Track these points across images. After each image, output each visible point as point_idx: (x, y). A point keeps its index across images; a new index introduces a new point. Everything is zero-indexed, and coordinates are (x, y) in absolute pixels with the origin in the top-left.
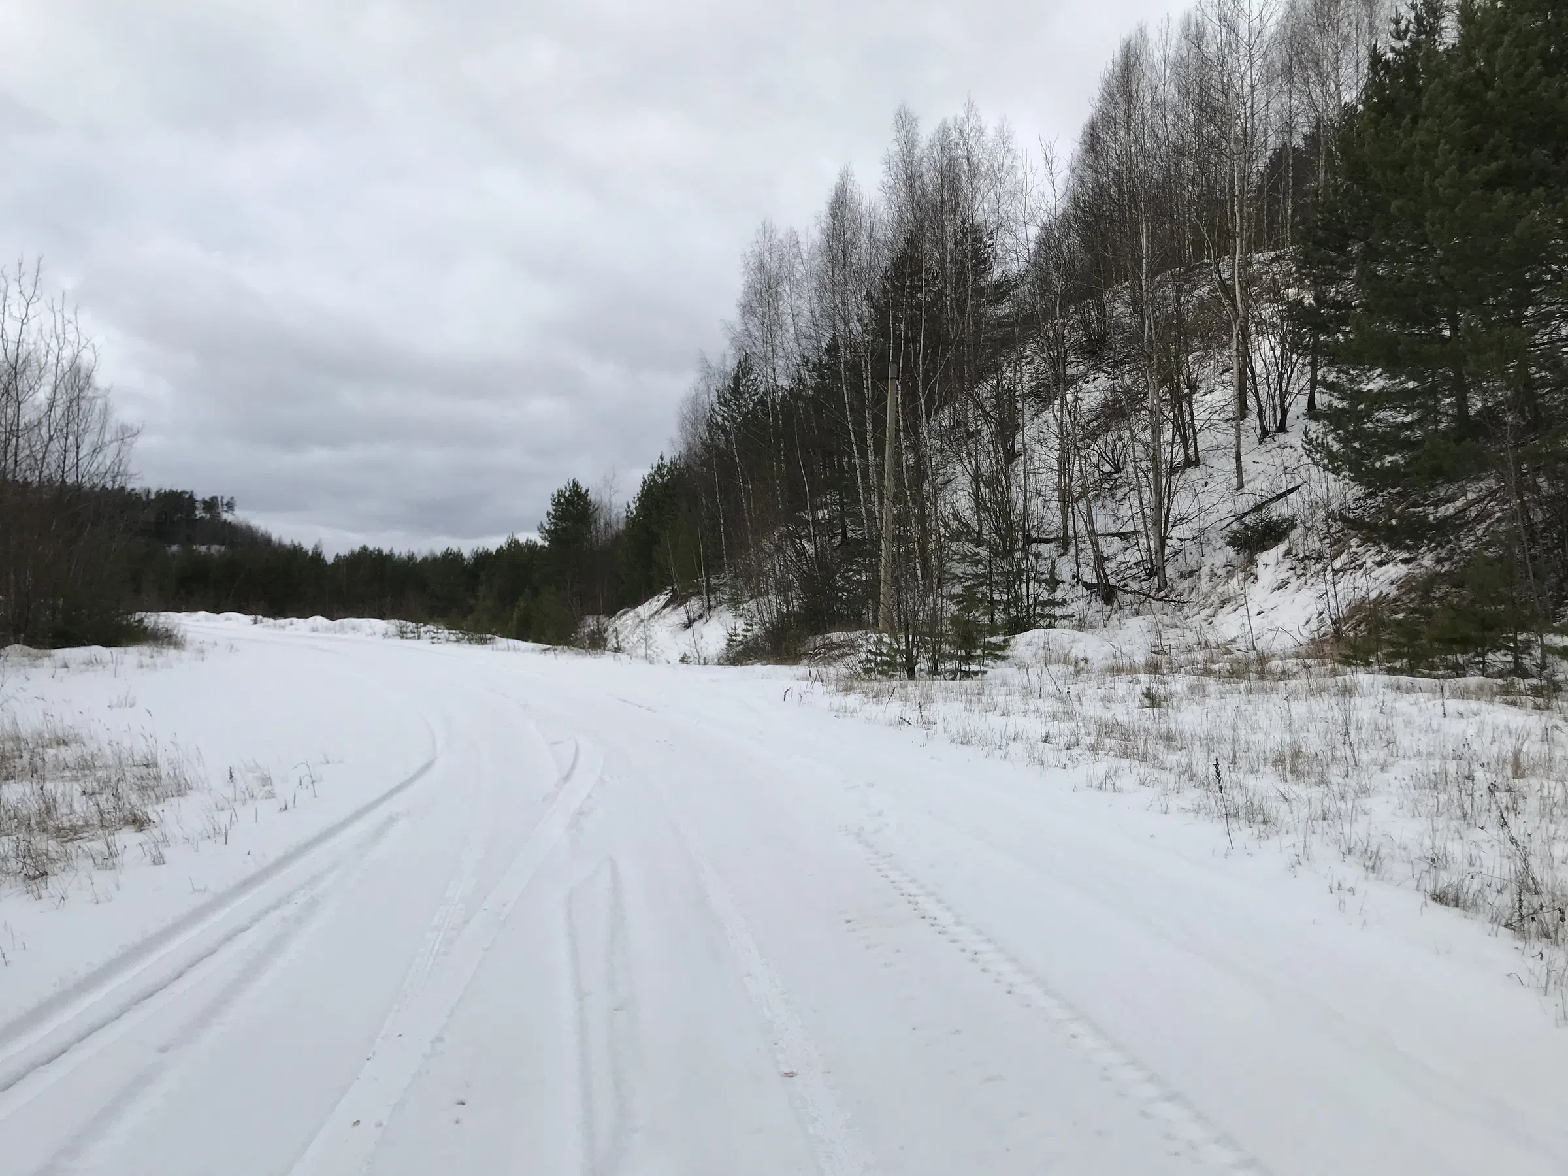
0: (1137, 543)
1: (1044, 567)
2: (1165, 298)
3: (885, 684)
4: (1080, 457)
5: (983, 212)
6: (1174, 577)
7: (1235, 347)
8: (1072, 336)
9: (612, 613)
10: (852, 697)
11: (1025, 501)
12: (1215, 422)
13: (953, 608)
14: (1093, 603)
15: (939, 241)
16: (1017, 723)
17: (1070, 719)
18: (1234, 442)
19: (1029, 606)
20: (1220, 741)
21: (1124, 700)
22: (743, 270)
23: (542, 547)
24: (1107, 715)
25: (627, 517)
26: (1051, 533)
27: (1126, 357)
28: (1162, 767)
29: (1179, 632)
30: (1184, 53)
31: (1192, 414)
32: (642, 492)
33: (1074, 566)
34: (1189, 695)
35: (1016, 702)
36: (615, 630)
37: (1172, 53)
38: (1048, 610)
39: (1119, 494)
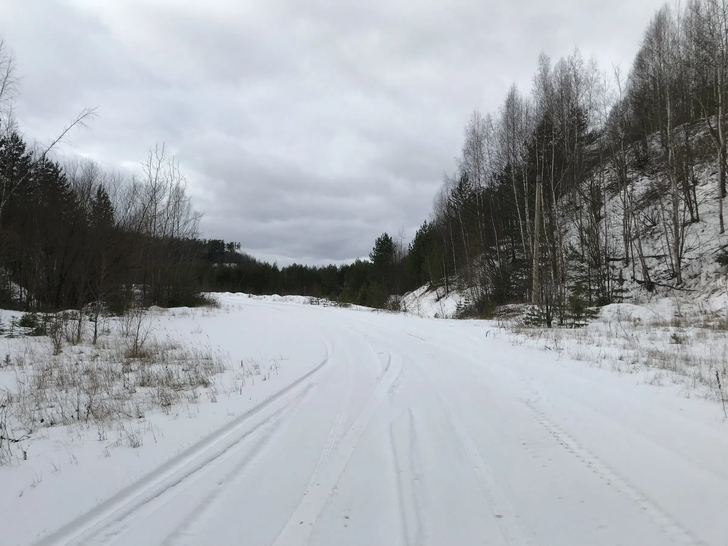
0: (666, 261)
1: (617, 273)
2: (680, 138)
3: (537, 330)
4: (635, 218)
5: (582, 101)
6: (686, 278)
7: (719, 161)
8: (629, 159)
9: (402, 294)
10: (520, 335)
11: (606, 240)
12: (708, 200)
13: (570, 293)
14: (643, 291)
15: (561, 116)
16: (605, 350)
17: (633, 348)
18: (719, 209)
19: (609, 292)
20: (716, 362)
21: (661, 339)
22: (465, 134)
23: (371, 264)
24: (652, 347)
25: (409, 249)
26: (620, 256)
27: (658, 168)
28: (685, 374)
29: (689, 305)
30: (689, 15)
31: (695, 196)
32: (416, 238)
33: (632, 272)
34: (697, 339)
35: (604, 339)
36: (404, 302)
37: (682, 16)
38: (619, 294)
39: (656, 236)
